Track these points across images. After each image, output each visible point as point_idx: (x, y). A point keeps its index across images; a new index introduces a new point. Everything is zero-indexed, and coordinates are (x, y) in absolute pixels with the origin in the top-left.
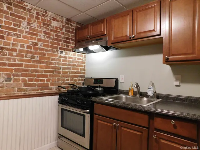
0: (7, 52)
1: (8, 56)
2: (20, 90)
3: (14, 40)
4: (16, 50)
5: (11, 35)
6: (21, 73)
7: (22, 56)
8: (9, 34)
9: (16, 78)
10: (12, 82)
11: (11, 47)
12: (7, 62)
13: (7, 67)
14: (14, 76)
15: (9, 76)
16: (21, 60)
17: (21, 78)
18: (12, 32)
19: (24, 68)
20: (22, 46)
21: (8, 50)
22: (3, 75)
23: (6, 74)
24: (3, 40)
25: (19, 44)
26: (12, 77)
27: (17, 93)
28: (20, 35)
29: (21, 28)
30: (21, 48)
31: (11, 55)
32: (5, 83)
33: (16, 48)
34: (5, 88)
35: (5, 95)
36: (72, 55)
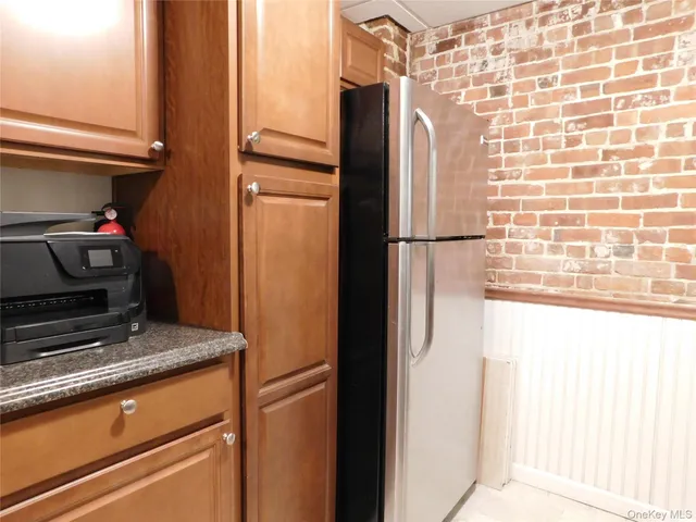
0: (622, 163)
1: (623, 176)
2: (661, 287)
3: (645, 118)
4: (652, 148)
5: (636, 105)
6: (667, 229)
7: (674, 166)
8: (628, 102)
9: (648, 244)
10: (635, 258)
11: (633, 143)
12: (620, 195)
13: (620, 211)
14: (642, 237)
15: (627, 238)
16: (671, 183)
17: (667, 245)
18: (638, 94)
19: (679, 209)
20: (676, 130)
21: (624, 154)
22: (610, 236)
23: (618, 234)
24: (610, 129)
25: (663, 126)
26: (635, 241)
27: (649, 296)
28: (667, 93)
29: (674, 65)
30: (671, 139)
31: (634, 169)
32: (613, 259)
33: (650, 142)
34: (614, 275)
35: (611, 298)
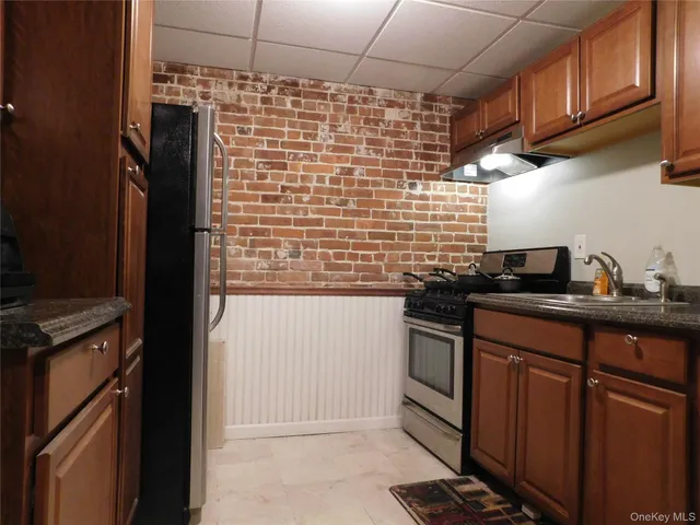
0: (293, 196)
1: (294, 205)
2: (316, 277)
3: (305, 168)
4: (309, 188)
5: (301, 159)
6: (318, 240)
7: (320, 201)
8: (296, 157)
9: (308, 250)
10: (301, 259)
11: (298, 184)
12: (292, 216)
13: (292, 227)
14: (306, 245)
15: (296, 245)
16: (319, 211)
17: (319, 250)
18: (302, 153)
19: (324, 228)
20: (321, 179)
21: (294, 190)
22: (286, 244)
23: (291, 242)
24: (285, 172)
25: (315, 175)
26: (302, 247)
27: (310, 283)
28: (316, 156)
29: (319, 141)
30: (318, 185)
31: (299, 200)
32: (289, 260)
33: (308, 185)
34: (290, 271)
35: (289, 287)
36: (442, 190)
